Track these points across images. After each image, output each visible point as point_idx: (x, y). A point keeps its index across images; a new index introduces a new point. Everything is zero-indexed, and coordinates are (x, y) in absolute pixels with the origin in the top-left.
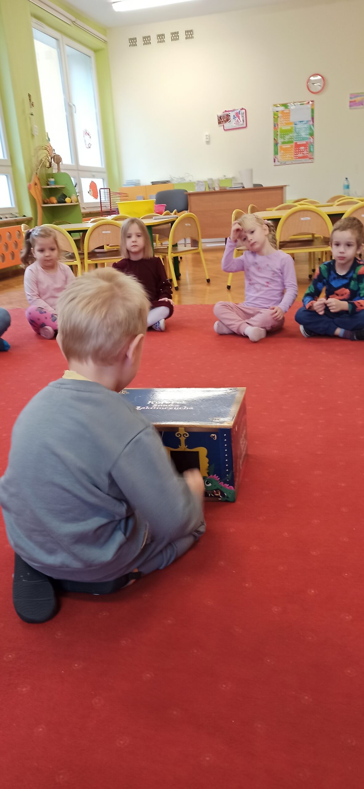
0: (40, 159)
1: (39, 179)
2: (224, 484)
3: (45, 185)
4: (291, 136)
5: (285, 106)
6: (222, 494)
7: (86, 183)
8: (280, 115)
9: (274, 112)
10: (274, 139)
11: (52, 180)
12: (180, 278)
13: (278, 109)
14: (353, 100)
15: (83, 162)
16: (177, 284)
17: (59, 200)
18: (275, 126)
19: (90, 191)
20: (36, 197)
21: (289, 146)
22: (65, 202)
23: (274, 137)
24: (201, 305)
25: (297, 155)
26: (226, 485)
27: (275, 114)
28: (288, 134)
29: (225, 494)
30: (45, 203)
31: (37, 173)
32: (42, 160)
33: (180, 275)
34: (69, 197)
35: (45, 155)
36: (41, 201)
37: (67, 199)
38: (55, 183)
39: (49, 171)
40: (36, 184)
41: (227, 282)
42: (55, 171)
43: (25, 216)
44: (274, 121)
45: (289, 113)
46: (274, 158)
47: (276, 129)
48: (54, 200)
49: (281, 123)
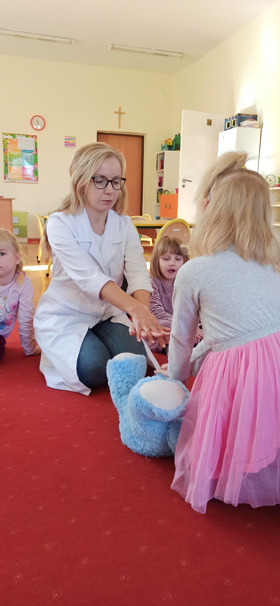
4: (19, 161)
5: (14, 135)
8: (9, 142)
9: (3, 138)
10: (4, 161)
13: (7, 137)
14: (68, 141)
18: (4, 150)
21: (18, 168)
23: (4, 159)
25: (24, 177)
27: (4, 141)
28: (16, 159)
44: (4, 146)
45: (17, 142)
46: (5, 176)
47: (6, 153)
49: (10, 149)
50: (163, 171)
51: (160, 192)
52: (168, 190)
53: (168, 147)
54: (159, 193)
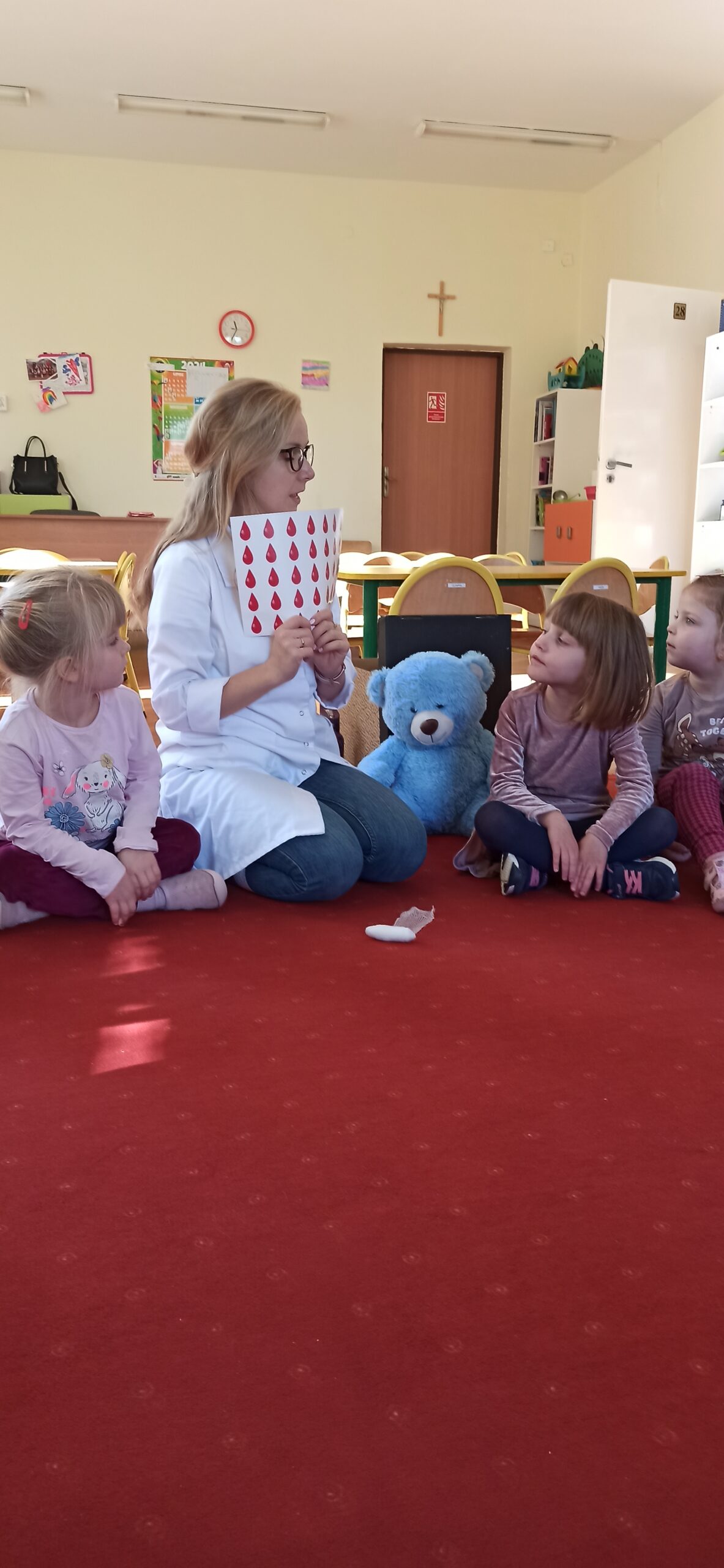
5: (177, 362)
8: (164, 379)
9: (151, 371)
10: (154, 426)
13: (160, 367)
14: (309, 372)
18: (154, 401)
23: (153, 422)
27: (153, 377)
28: (181, 420)
44: (153, 391)
45: (184, 378)
46: (154, 465)
47: (157, 406)
49: (168, 397)
50: (554, 441)
51: (542, 497)
52: (565, 491)
53: (565, 381)
54: (540, 499)
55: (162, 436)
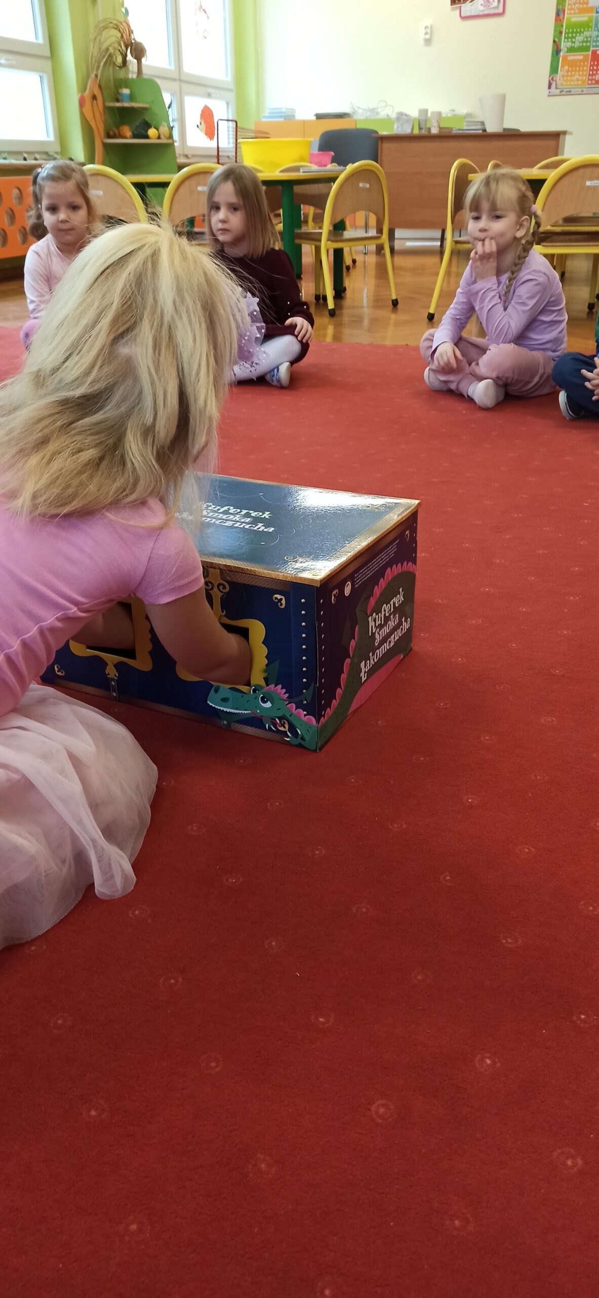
0: (104, 47)
1: (100, 87)
2: (296, 709)
3: (112, 101)
4: (587, 37)
6: (292, 729)
7: (193, 106)
10: (554, 41)
11: (126, 91)
12: (343, 295)
15: (191, 67)
16: (333, 305)
17: (136, 132)
18: (558, 14)
19: (201, 124)
20: (93, 124)
21: (581, 58)
22: (147, 137)
23: (554, 37)
24: (371, 345)
25: (594, 77)
26: (300, 710)
28: (580, 32)
29: (297, 731)
30: (109, 136)
31: (96, 76)
32: (107, 49)
33: (345, 289)
34: (155, 128)
35: (113, 39)
36: (102, 132)
37: (152, 132)
38: (132, 97)
39: (121, 74)
40: (94, 97)
41: (429, 307)
42: (133, 75)
43: (71, 159)
46: (549, 81)
47: (560, 20)
48: (127, 131)
49: (571, 9)
55: (560, 51)
